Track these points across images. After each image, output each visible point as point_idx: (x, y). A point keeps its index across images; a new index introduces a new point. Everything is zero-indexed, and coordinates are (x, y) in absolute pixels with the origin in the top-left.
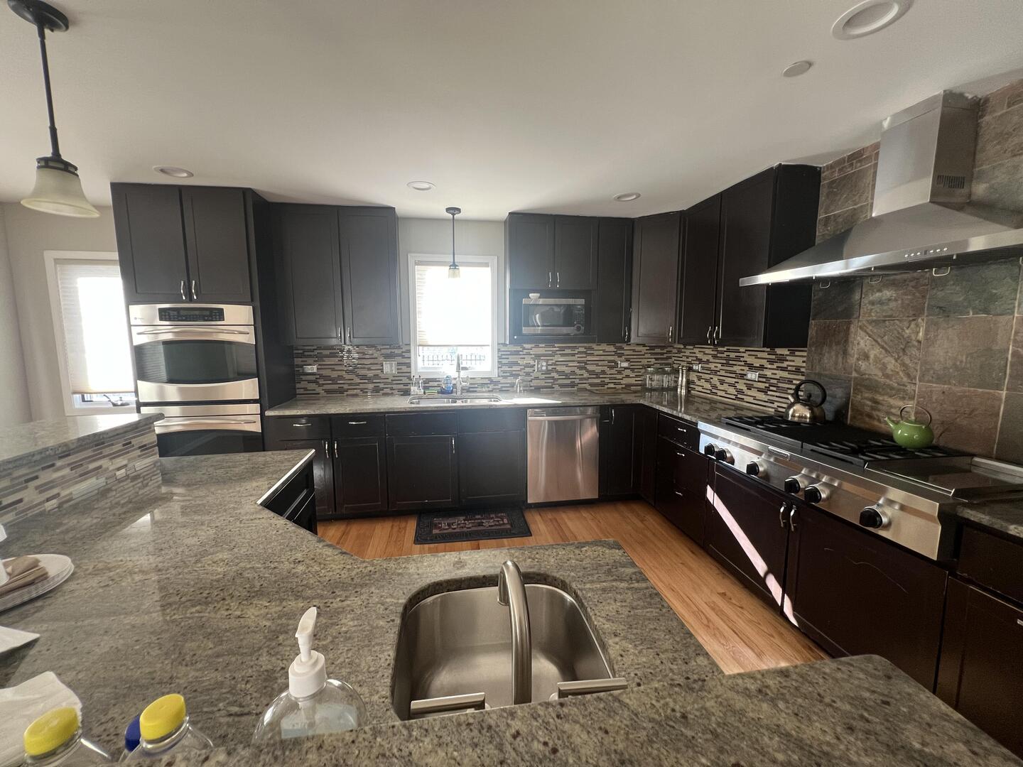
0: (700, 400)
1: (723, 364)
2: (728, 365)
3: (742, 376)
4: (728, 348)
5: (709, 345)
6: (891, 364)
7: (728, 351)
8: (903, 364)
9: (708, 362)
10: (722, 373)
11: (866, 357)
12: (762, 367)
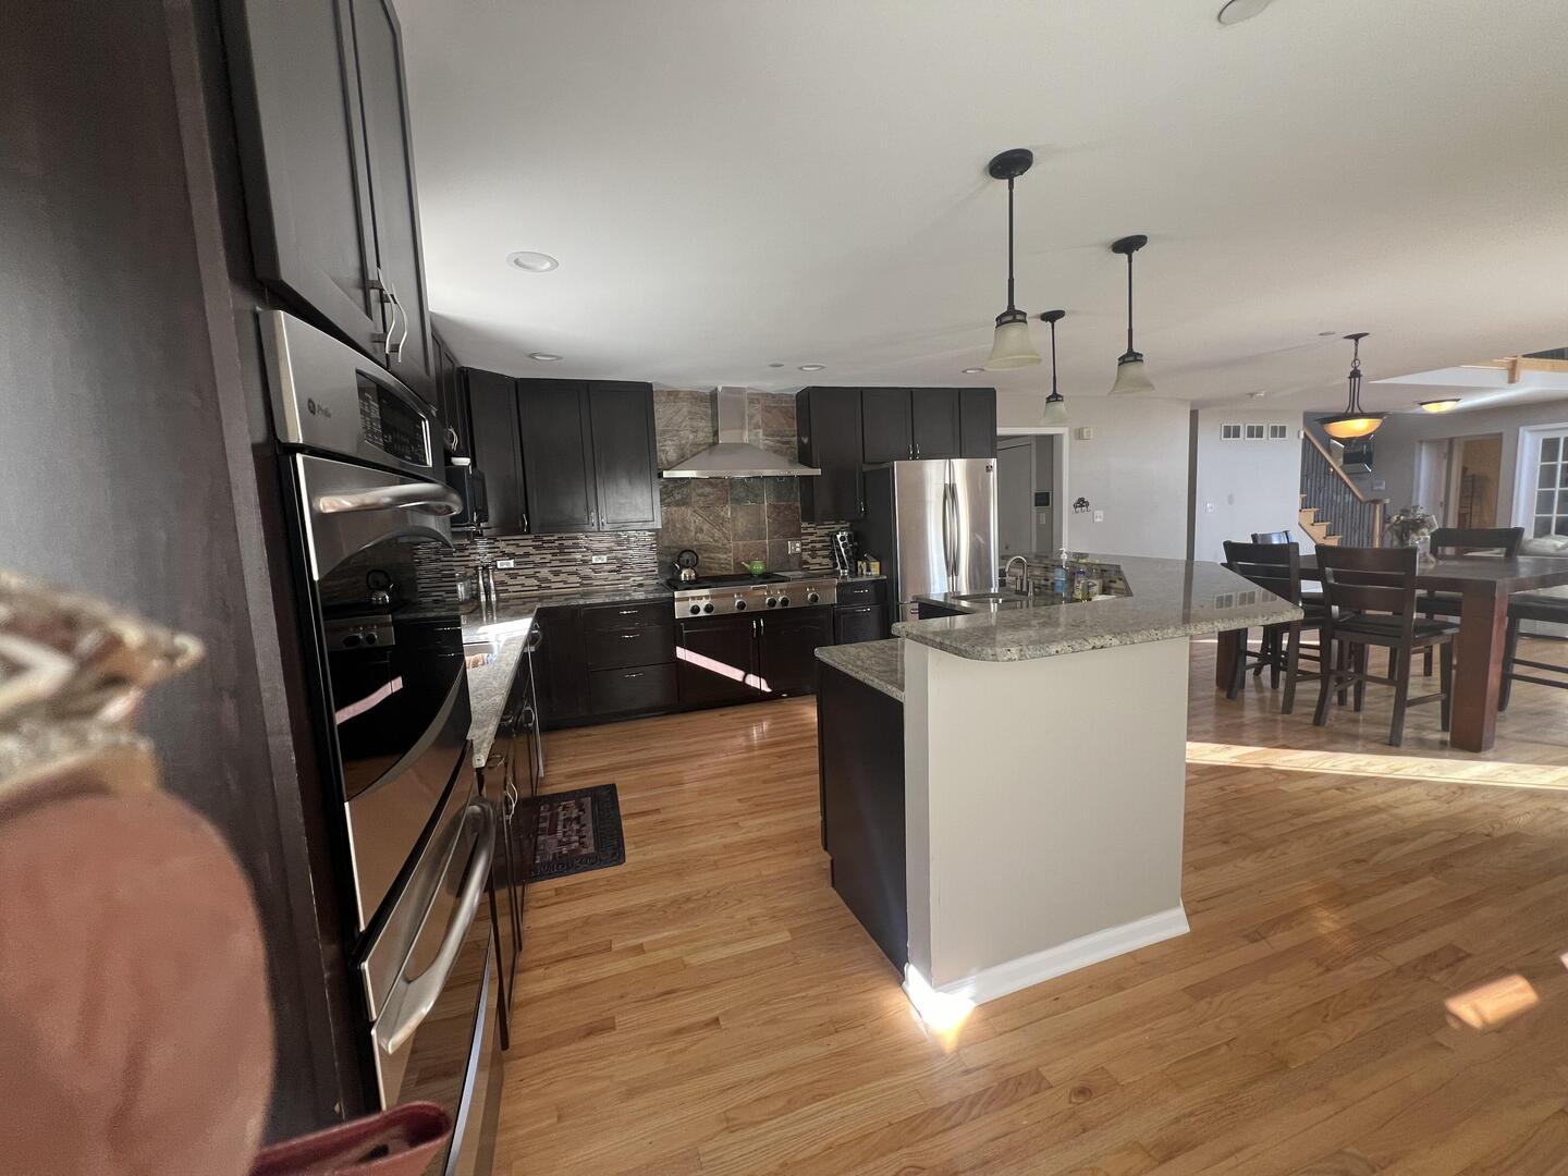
0: (516, 601)
1: (554, 554)
2: (562, 553)
3: (585, 562)
4: (560, 535)
5: (525, 534)
6: (717, 534)
7: (560, 539)
8: (723, 533)
9: (527, 554)
10: (554, 563)
11: (701, 530)
12: (611, 550)
